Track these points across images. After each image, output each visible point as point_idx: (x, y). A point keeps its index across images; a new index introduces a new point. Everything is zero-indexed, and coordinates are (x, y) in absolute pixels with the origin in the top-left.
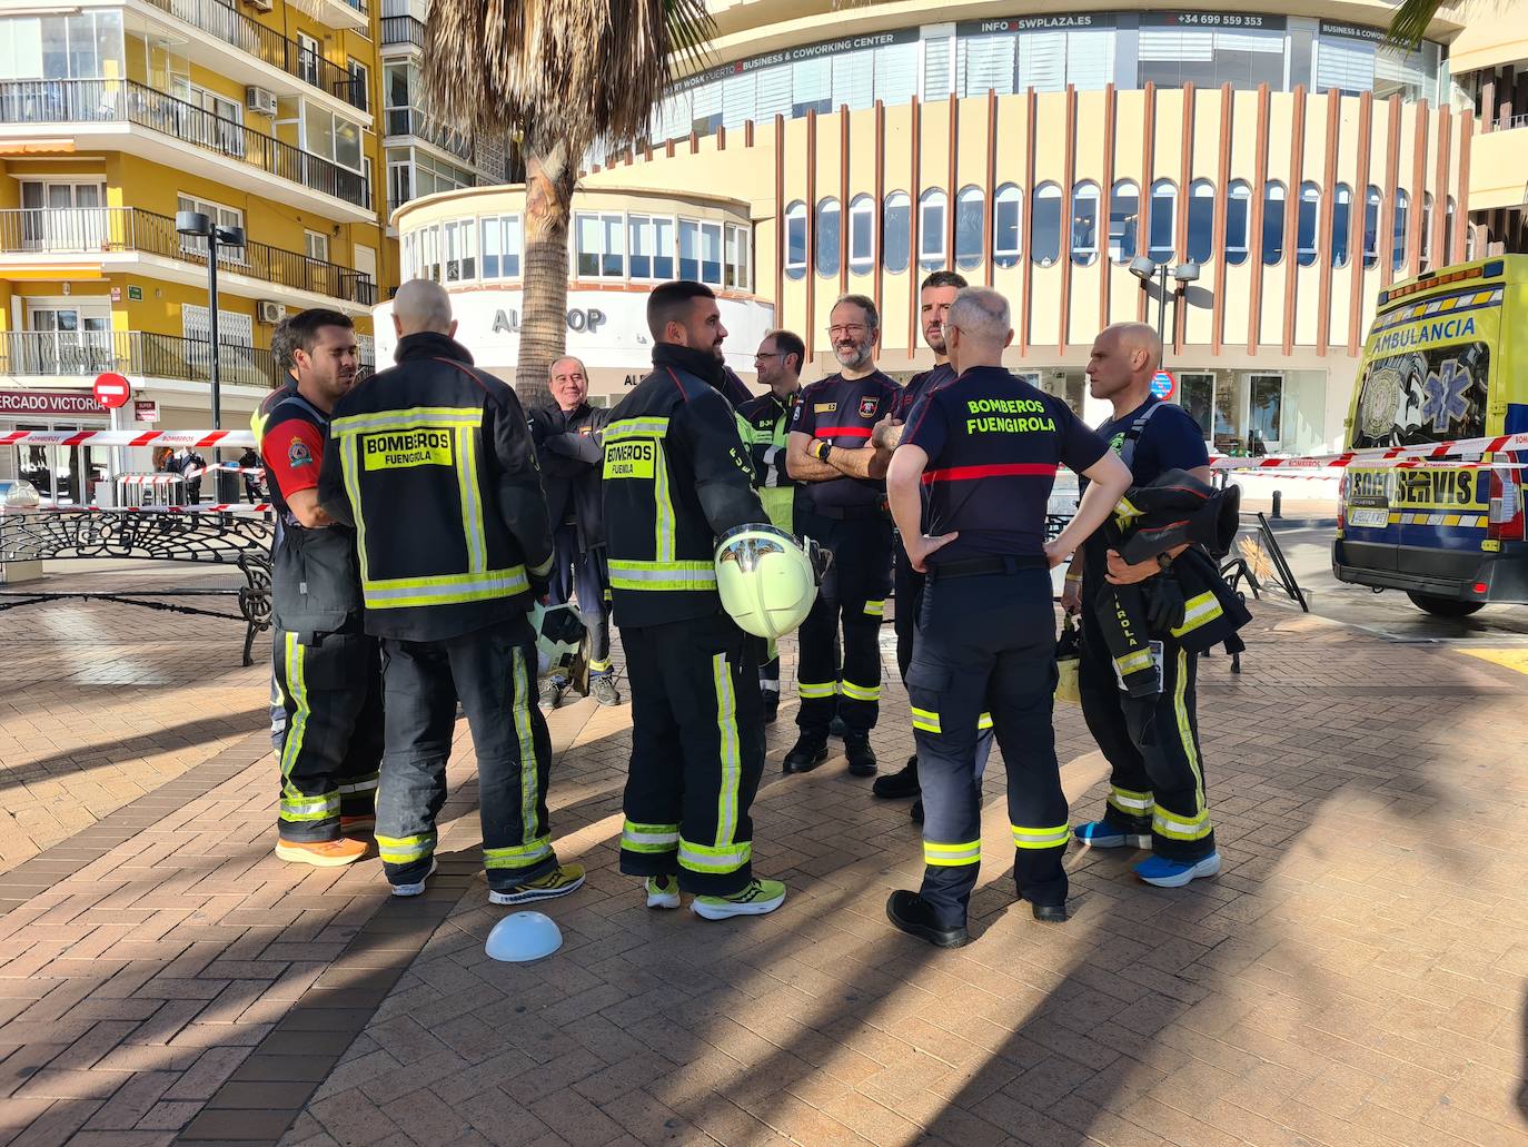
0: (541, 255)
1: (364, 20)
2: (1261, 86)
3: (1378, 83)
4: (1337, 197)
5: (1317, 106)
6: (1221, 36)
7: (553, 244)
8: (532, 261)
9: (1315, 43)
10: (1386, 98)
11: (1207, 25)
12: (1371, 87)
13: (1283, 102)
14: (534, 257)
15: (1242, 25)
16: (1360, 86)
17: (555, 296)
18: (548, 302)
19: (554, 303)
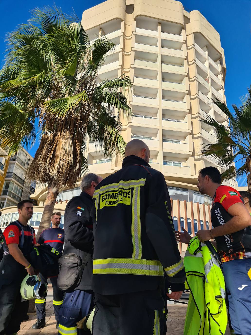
0: (48, 208)
1: (3, 172)
2: (185, 201)
3: (205, 202)
4: (201, 223)
5: (195, 205)
6: (176, 191)
7: (51, 206)
8: (46, 209)
9: (193, 194)
10: (207, 205)
11: (174, 189)
12: (204, 203)
13: (189, 204)
14: (46, 208)
15: (180, 190)
16: (202, 203)
17: (49, 217)
18: (48, 218)
19: (49, 219)
